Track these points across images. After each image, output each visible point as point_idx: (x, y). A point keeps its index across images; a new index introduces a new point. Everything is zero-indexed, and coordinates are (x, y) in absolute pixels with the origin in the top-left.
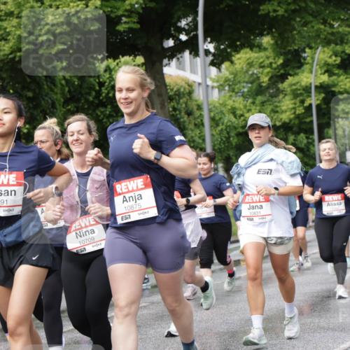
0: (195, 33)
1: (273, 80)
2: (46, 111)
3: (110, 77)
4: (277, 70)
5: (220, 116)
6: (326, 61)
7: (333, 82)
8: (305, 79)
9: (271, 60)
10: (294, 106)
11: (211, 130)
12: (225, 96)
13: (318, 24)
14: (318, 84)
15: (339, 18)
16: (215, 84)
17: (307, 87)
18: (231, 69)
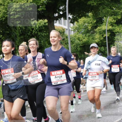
0: (65, 11)
1: (92, 28)
2: (13, 39)
3: (35, 27)
4: (94, 25)
5: (74, 40)
6: (111, 21)
7: (113, 29)
8: (104, 28)
9: (92, 21)
10: (100, 37)
11: (71, 45)
12: (76, 33)
13: (108, 9)
14: (108, 29)
15: (116, 7)
16: (72, 29)
17: (104, 30)
18: (78, 24)
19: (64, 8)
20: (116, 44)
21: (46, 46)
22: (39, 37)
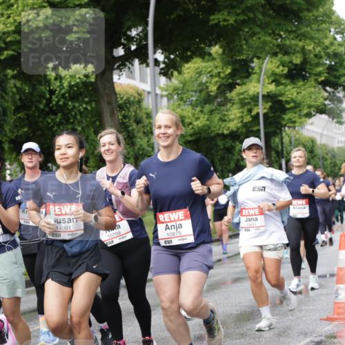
0: (145, 43)
1: (221, 90)
3: (60, 85)
4: (225, 80)
6: (273, 71)
7: (280, 91)
8: (253, 89)
9: (219, 70)
10: (241, 114)
12: (173, 105)
13: (265, 35)
14: (265, 93)
15: (287, 30)
16: (165, 93)
17: (254, 96)
18: (179, 79)
19: (141, 34)
20: (287, 134)
21: (89, 141)
22: (70, 115)
